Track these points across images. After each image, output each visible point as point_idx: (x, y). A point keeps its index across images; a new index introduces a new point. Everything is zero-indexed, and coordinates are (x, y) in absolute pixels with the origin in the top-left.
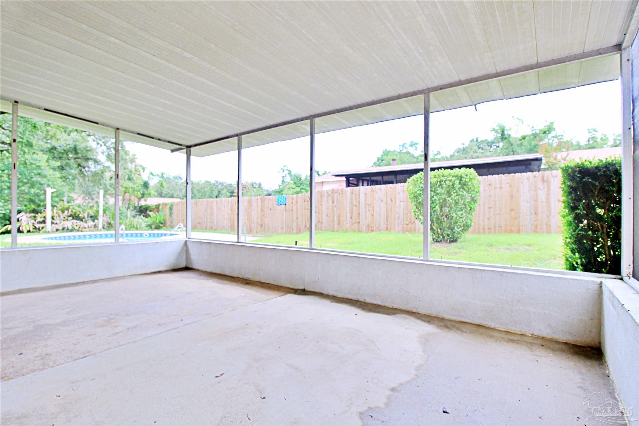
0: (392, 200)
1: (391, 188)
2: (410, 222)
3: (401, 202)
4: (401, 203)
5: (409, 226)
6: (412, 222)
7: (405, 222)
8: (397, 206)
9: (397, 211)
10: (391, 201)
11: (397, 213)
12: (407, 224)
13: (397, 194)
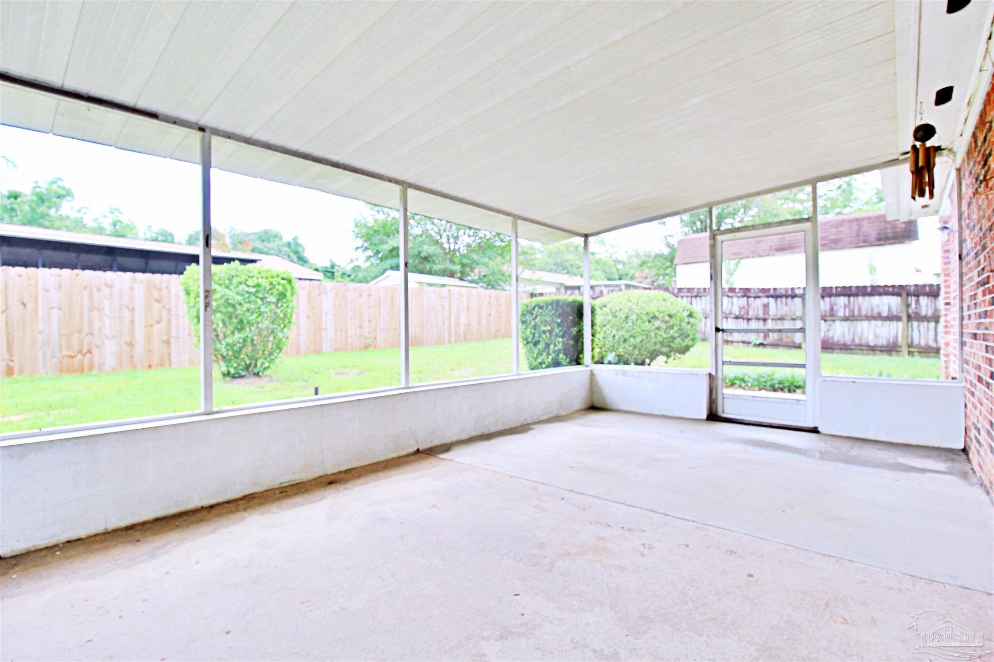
0: (24, 305)
1: (20, 276)
2: (80, 352)
3: (52, 308)
4: (52, 311)
5: (75, 359)
6: (85, 351)
7: (66, 352)
8: (40, 316)
9: (41, 328)
10: (21, 307)
11: (41, 332)
12: (71, 357)
13: (41, 293)
